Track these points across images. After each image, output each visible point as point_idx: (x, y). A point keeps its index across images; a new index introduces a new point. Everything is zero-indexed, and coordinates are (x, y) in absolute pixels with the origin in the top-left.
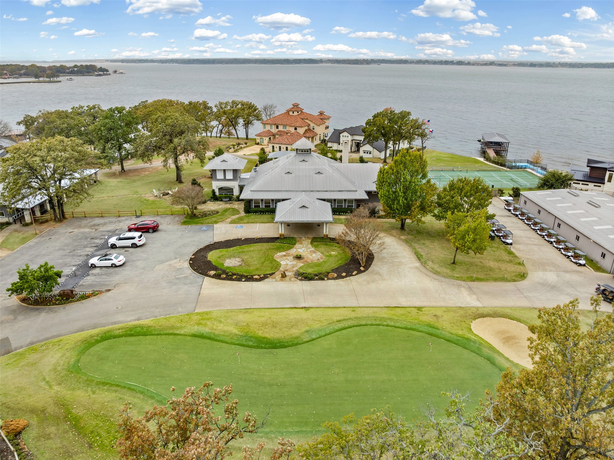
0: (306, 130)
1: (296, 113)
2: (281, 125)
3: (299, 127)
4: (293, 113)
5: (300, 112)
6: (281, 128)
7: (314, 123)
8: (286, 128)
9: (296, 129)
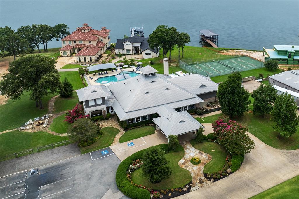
0: (97, 42)
1: (87, 31)
2: (78, 40)
3: (92, 41)
4: (85, 31)
5: (89, 30)
6: (77, 43)
7: (102, 37)
8: (82, 42)
9: (90, 42)
